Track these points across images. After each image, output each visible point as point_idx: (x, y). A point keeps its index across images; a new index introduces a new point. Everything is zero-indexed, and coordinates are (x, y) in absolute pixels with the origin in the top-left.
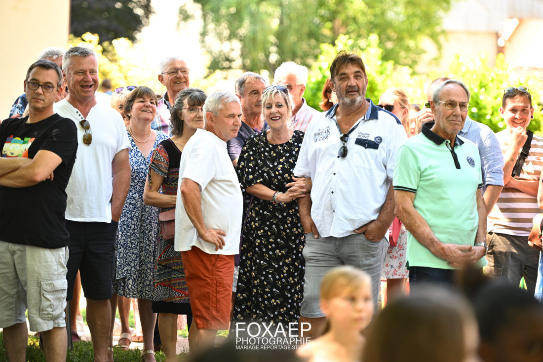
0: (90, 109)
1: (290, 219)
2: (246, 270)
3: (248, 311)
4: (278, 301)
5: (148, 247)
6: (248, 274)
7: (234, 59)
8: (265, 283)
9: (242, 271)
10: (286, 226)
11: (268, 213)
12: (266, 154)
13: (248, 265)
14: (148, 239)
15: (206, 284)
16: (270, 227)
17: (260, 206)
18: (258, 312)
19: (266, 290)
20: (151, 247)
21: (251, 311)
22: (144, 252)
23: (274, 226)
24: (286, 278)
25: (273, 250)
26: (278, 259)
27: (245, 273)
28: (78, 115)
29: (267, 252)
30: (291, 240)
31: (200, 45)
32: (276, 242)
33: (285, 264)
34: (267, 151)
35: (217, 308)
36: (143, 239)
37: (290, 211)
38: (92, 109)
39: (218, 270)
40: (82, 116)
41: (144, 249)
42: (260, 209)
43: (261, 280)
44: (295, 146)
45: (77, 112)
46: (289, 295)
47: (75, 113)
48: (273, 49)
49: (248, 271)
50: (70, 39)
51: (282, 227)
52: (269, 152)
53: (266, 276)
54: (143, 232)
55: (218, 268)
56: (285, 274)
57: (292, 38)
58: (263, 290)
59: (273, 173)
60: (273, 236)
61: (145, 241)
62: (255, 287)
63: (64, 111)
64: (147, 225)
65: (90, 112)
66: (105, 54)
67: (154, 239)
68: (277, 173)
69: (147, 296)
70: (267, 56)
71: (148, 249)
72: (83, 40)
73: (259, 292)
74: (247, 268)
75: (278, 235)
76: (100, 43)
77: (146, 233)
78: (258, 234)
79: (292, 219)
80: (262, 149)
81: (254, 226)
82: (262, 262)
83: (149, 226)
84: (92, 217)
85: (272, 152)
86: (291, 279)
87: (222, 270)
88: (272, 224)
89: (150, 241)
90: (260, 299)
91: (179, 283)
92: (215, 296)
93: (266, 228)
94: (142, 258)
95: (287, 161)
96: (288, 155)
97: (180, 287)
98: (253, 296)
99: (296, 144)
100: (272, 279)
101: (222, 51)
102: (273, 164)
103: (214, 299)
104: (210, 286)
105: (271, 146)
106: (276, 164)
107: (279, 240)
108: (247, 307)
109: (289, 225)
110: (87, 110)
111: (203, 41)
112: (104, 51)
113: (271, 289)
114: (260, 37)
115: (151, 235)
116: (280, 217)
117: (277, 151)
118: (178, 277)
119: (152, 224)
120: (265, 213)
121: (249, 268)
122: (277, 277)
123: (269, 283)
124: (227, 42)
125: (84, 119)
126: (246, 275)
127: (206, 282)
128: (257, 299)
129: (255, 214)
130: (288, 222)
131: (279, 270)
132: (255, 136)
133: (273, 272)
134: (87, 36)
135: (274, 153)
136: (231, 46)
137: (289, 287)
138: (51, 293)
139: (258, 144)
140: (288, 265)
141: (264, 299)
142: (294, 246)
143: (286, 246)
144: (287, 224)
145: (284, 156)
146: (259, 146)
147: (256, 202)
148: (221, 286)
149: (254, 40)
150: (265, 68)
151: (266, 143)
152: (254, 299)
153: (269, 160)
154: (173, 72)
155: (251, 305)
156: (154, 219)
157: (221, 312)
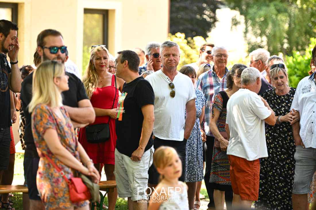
0: (174, 77)
1: (289, 138)
2: (264, 166)
3: (266, 190)
4: (283, 184)
5: (193, 153)
6: (265, 169)
7: (263, 46)
8: (276, 174)
9: (262, 167)
10: (287, 142)
11: (277, 135)
12: (275, 101)
13: (265, 164)
14: (193, 149)
15: (249, 175)
16: (278, 142)
17: (272, 131)
18: (272, 190)
19: (276, 178)
20: (194, 153)
21: (268, 190)
22: (191, 156)
23: (280, 142)
24: (287, 171)
25: (280, 155)
26: (282, 160)
27: (264, 168)
28: (168, 80)
29: (276, 157)
30: (290, 150)
31: (243, 39)
32: (281, 151)
33: (286, 163)
34: (275, 99)
35: (254, 188)
36: (190, 149)
37: (289, 133)
38: (176, 77)
39: (255, 167)
40: (170, 80)
41: (190, 154)
42: (272, 132)
43: (273, 172)
44: (291, 96)
45: (168, 78)
46: (289, 181)
47: (166, 78)
48: (285, 41)
49: (266, 167)
50: (168, 36)
51: (284, 142)
52: (276, 100)
53: (276, 170)
54: (189, 145)
55: (255, 166)
56: (287, 169)
57: (296, 34)
58: (274, 178)
59: (279, 112)
60: (280, 148)
61: (191, 150)
62: (270, 176)
63: (160, 77)
64: (191, 141)
65: (175, 78)
66: (189, 44)
67: (196, 148)
68: (281, 112)
69: (194, 181)
70: (282, 44)
71: (193, 154)
72: (176, 37)
73: (272, 179)
74: (265, 166)
75: (282, 147)
76: (186, 38)
77: (191, 146)
78: (271, 146)
79: (290, 137)
80: (273, 98)
81: (269, 142)
82: (273, 162)
83: (192, 141)
84: (173, 138)
85: (278, 100)
86: (290, 171)
87: (257, 167)
88: (279, 140)
89: (194, 150)
90: (273, 183)
91: (223, 174)
92: (253, 182)
93: (276, 143)
94: (190, 159)
95: (287, 106)
96: (287, 102)
97: (224, 176)
98: (269, 181)
99: (292, 95)
100: (279, 171)
101: (257, 42)
102: (279, 107)
103: (253, 183)
104: (250, 176)
105: (277, 97)
106: (280, 106)
107: (283, 150)
108: (265, 188)
109: (289, 141)
110: (173, 77)
111: (245, 37)
112: (188, 43)
113: (279, 177)
114: (278, 34)
115: (194, 146)
116: (284, 136)
117: (281, 99)
118: (223, 170)
119: (194, 140)
120: (275, 134)
121: (266, 166)
122: (282, 171)
123: (277, 174)
124: (259, 38)
125: (171, 82)
126: (264, 170)
127: (248, 174)
128: (271, 183)
129: (269, 135)
130: (288, 139)
131: (283, 167)
132: (268, 91)
133: (280, 167)
134: (178, 34)
135: (279, 100)
136: (261, 39)
137: (289, 176)
138: (140, 179)
139: (270, 95)
140: (288, 164)
141: (275, 183)
142: (291, 153)
143: (287, 153)
144: (288, 141)
145: (285, 102)
146: (270, 96)
147: (270, 128)
148: (257, 176)
149: (274, 36)
150: (281, 51)
151: (275, 95)
152: (269, 183)
153: (277, 104)
154: (219, 56)
155: (267, 186)
156: (195, 137)
157: (256, 190)
